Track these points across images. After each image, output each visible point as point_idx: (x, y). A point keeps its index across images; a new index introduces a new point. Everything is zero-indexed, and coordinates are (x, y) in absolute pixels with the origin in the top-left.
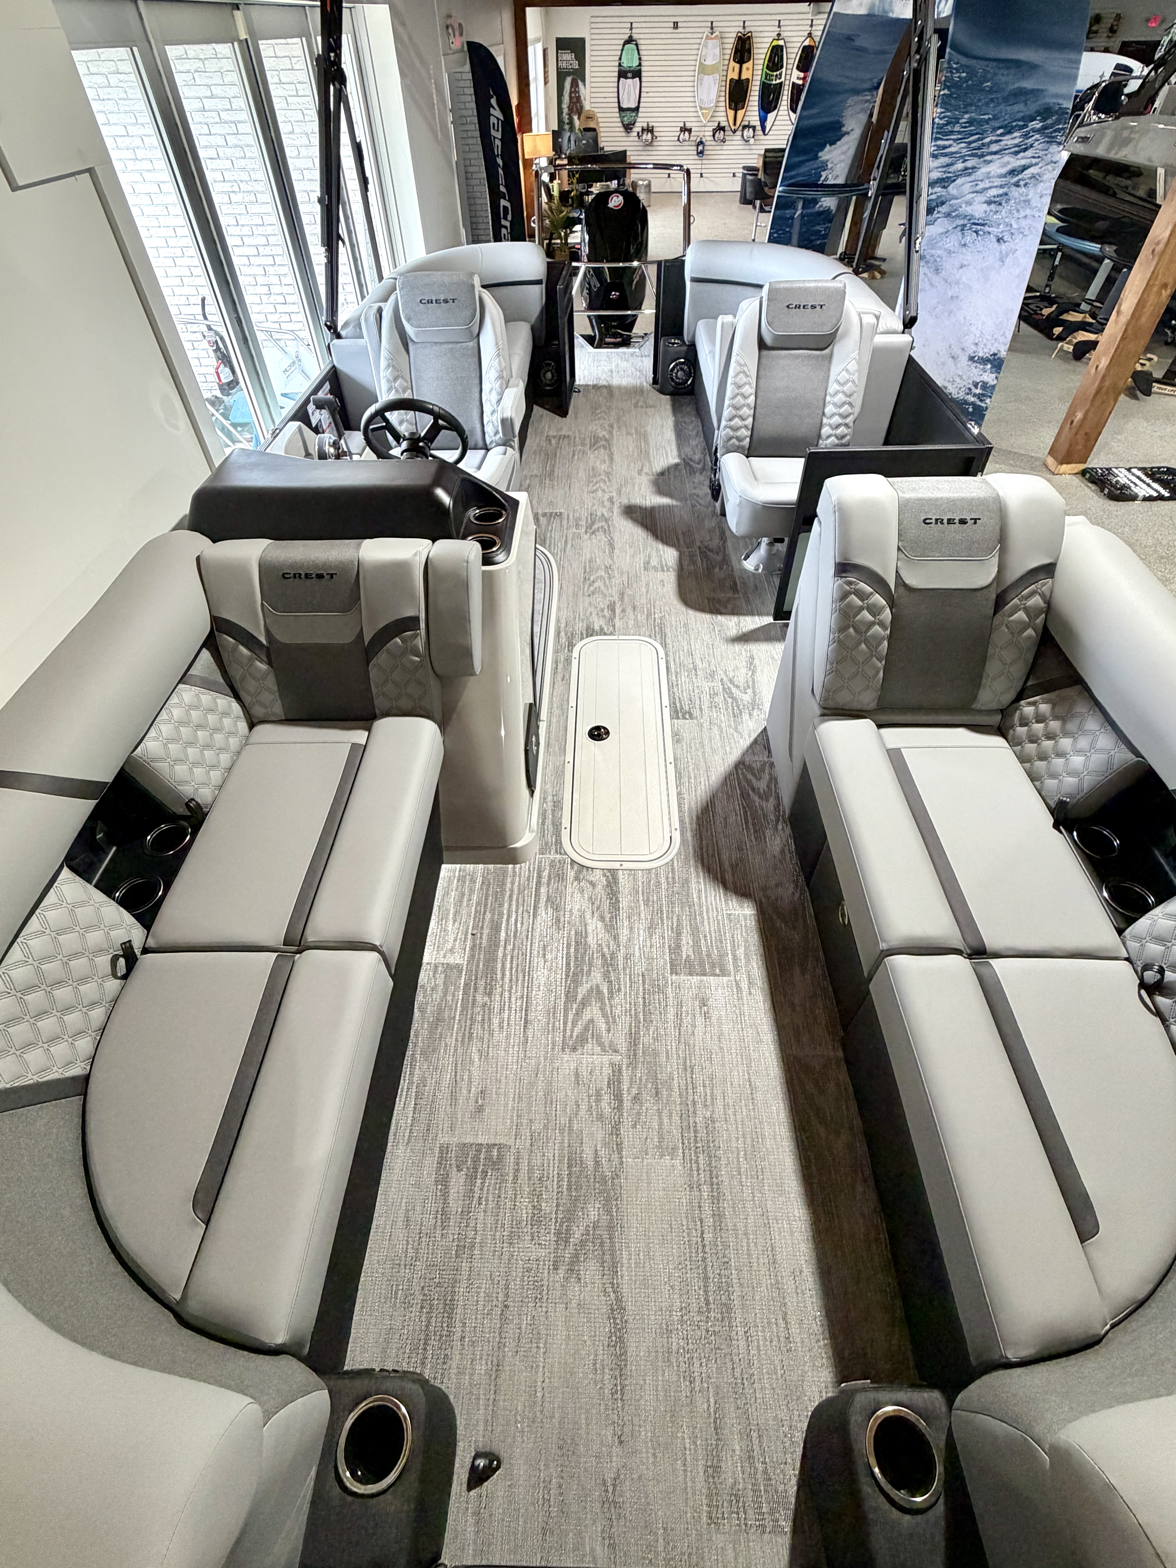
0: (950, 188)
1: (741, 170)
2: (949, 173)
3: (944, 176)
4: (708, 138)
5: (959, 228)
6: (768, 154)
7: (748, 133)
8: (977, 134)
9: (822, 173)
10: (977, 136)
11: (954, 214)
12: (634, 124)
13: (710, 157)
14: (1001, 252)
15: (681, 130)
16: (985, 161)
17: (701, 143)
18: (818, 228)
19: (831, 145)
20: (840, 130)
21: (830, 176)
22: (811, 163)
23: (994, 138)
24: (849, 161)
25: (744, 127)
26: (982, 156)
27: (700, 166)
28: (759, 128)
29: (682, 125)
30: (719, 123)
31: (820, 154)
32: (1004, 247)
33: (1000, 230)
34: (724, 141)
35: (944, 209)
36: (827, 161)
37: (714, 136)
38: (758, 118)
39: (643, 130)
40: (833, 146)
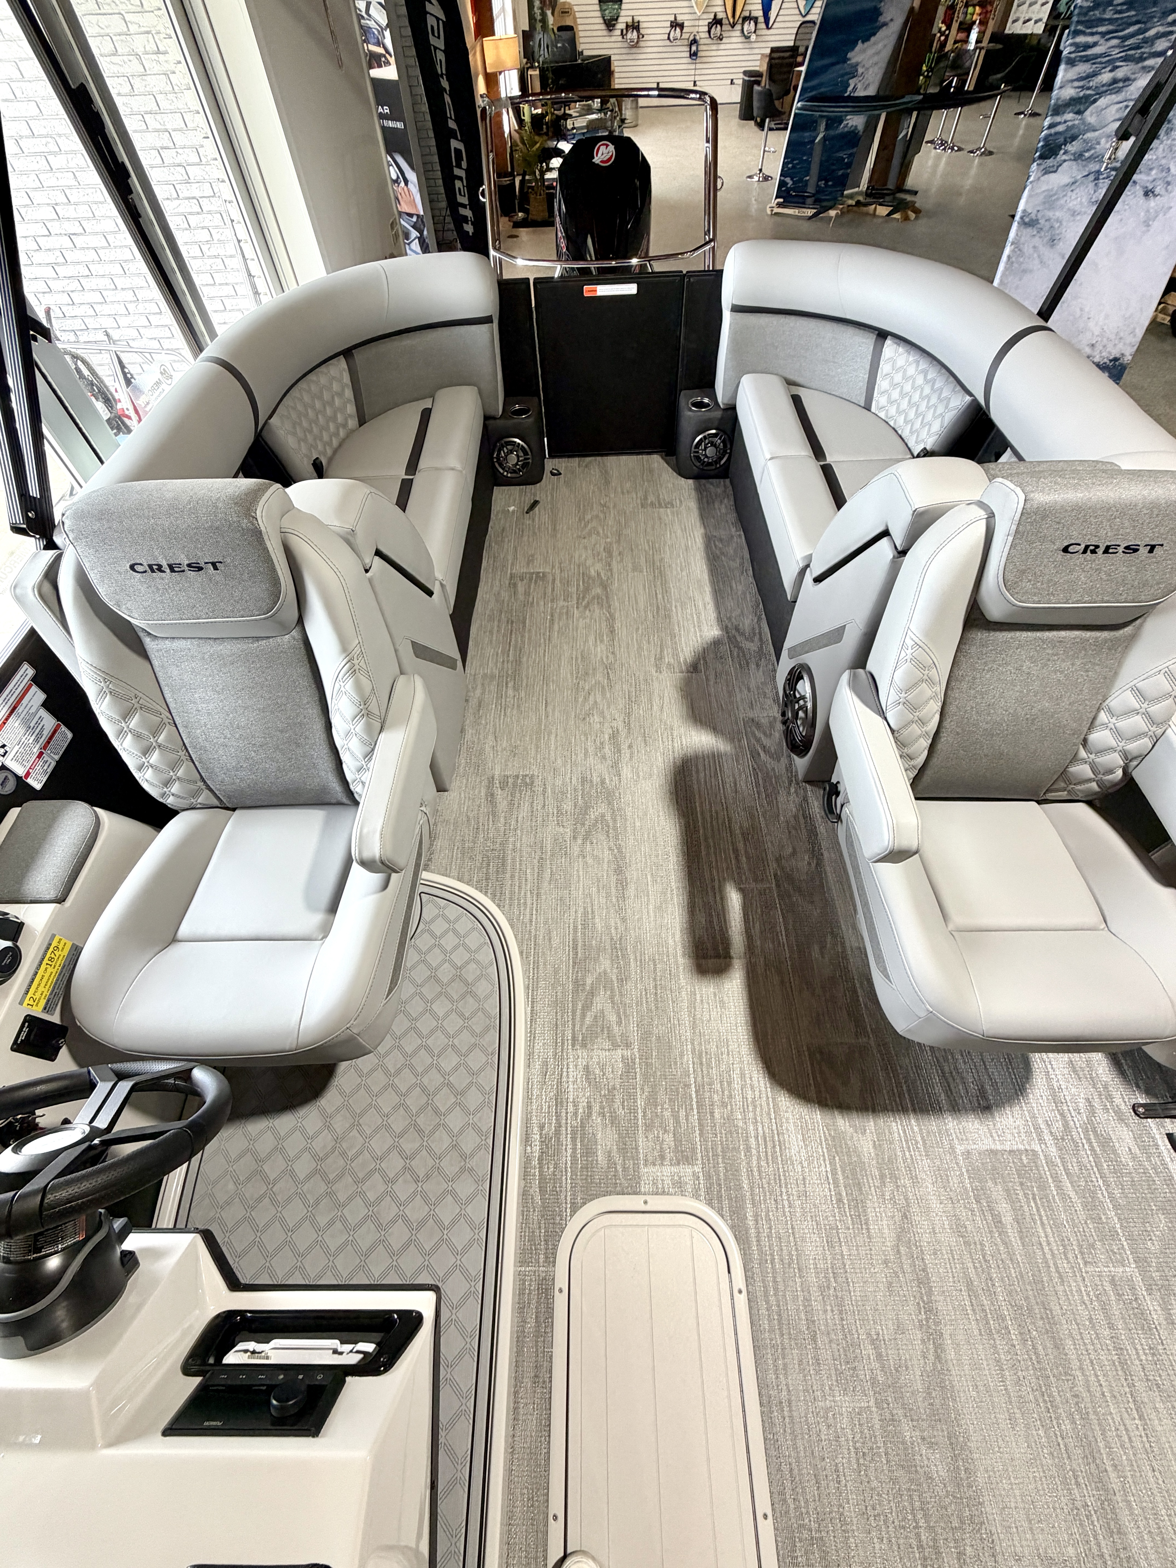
0: (1087, 113)
1: (741, 76)
2: (1089, 88)
3: (1081, 94)
4: (703, 36)
5: (1092, 177)
6: (775, 55)
7: (749, 27)
8: (1138, 22)
9: (851, 81)
10: (1136, 27)
11: (1087, 155)
12: (617, 20)
13: (705, 60)
14: (1148, 211)
15: (672, 26)
16: (1144, 68)
17: (694, 41)
18: (841, 154)
19: (863, 42)
20: (876, 20)
21: (859, 86)
22: (838, 67)
23: (1161, 29)
24: (883, 65)
25: (745, 19)
26: (1142, 59)
27: (693, 72)
28: (761, 19)
29: (673, 19)
30: (715, 16)
31: (849, 55)
32: (1153, 203)
33: (1151, 178)
34: (721, 38)
35: (1073, 147)
36: (857, 64)
37: (709, 32)
38: (760, 7)
39: (627, 26)
40: (866, 44)
